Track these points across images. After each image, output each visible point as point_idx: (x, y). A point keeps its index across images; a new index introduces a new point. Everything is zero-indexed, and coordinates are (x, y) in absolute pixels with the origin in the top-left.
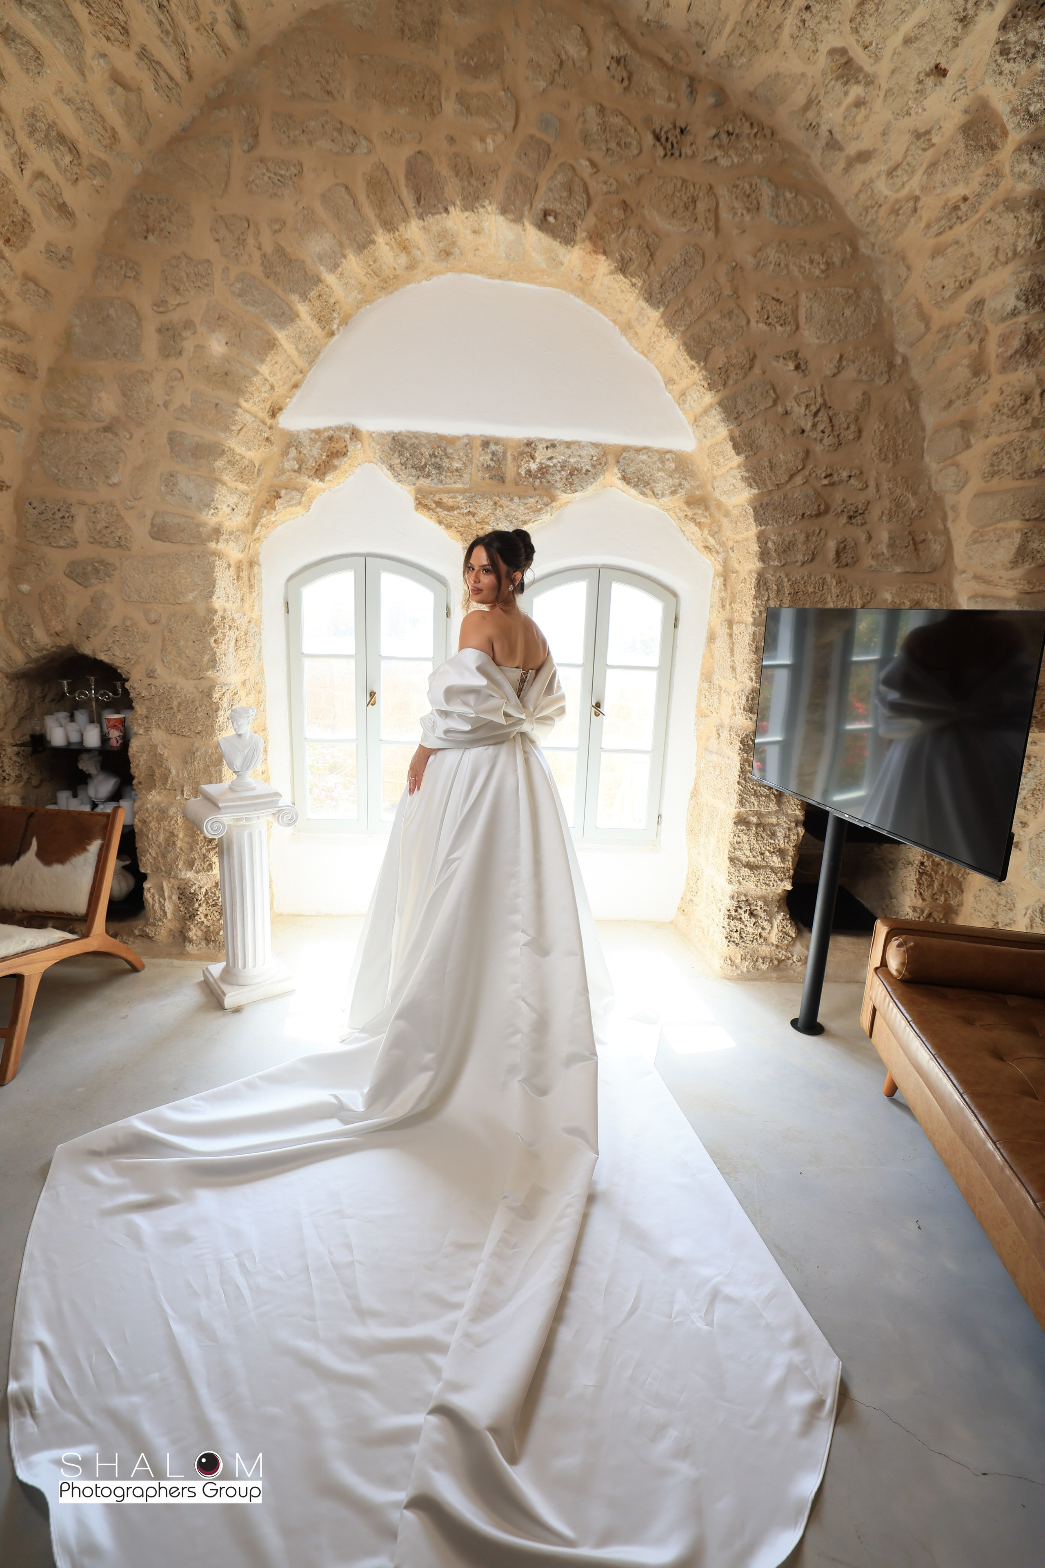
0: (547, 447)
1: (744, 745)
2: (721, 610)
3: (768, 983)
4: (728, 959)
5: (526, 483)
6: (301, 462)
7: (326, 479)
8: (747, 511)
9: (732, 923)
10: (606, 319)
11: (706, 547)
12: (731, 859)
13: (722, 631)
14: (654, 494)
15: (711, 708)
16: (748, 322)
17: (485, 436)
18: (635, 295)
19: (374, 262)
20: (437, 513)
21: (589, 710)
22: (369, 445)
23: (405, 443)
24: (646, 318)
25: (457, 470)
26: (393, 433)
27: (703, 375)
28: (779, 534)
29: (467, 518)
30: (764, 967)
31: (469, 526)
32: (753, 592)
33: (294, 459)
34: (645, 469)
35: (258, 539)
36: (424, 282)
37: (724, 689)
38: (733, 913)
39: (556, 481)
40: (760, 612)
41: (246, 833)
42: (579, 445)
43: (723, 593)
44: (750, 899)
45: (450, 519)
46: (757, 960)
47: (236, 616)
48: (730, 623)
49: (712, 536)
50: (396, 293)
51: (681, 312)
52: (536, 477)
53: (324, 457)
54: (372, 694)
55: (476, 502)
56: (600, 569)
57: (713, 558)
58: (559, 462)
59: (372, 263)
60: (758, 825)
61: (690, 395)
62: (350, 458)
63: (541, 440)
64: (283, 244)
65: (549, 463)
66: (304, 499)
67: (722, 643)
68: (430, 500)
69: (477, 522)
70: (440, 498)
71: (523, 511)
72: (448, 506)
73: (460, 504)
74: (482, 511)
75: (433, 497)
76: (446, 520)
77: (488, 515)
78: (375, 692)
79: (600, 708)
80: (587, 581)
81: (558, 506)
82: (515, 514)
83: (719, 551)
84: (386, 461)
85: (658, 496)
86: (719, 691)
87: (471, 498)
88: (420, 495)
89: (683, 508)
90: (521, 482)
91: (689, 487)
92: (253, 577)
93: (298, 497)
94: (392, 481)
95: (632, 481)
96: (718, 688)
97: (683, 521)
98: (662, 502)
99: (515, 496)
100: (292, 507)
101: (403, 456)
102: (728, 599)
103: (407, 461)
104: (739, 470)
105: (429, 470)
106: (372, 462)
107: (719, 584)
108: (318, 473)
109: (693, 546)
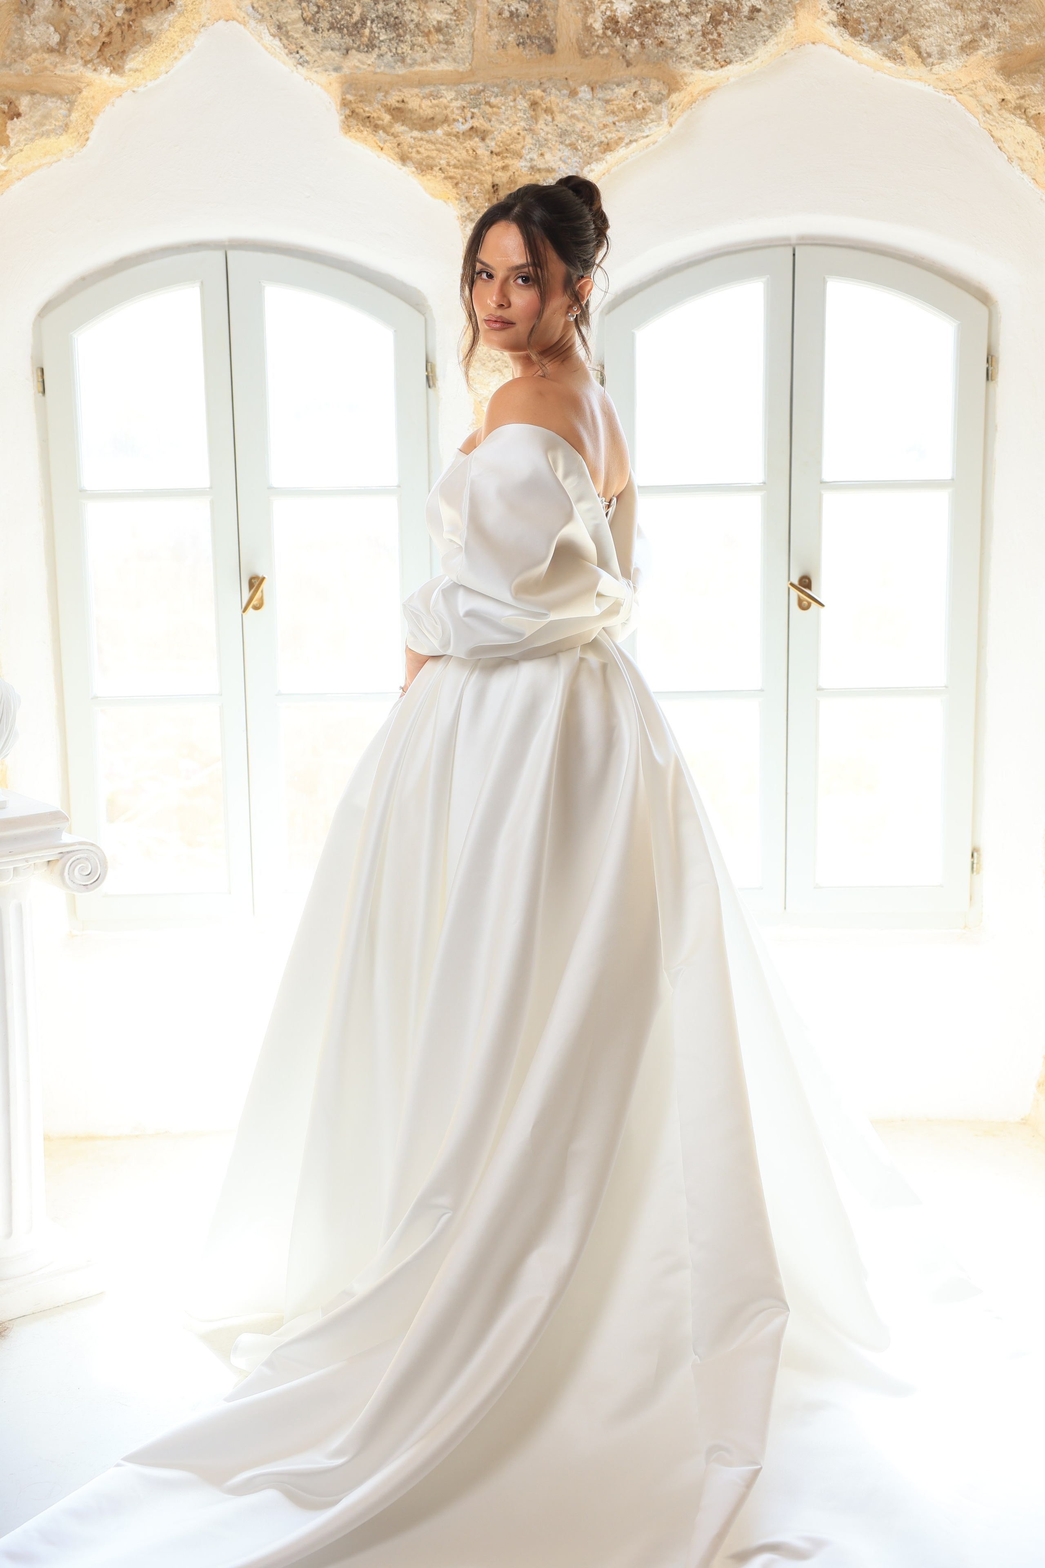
5: (606, 51)
6: (64, 28)
7: (125, 66)
14: (919, 55)
20: (395, 136)
21: (784, 595)
25: (438, 30)
29: (469, 144)
31: (473, 162)
33: (47, 20)
39: (679, 41)
45: (426, 150)
52: (629, 34)
53: (119, 13)
54: (255, 583)
55: (488, 103)
56: (793, 249)
62: (180, 13)
66: (74, 115)
68: (377, 106)
69: (492, 152)
70: (400, 99)
71: (601, 120)
72: (420, 118)
73: (448, 111)
74: (503, 126)
75: (385, 96)
76: (418, 152)
77: (519, 134)
78: (261, 576)
79: (809, 586)
80: (764, 279)
81: (686, 100)
82: (584, 127)
84: (266, 15)
85: (930, 60)
87: (475, 95)
88: (352, 94)
89: (994, 83)
90: (594, 48)
91: (1008, 31)
93: (61, 111)
94: (283, 62)
95: (865, 27)
97: (996, 115)
98: (942, 72)
99: (582, 84)
100: (46, 137)
101: (309, 3)
103: (317, 12)
105: (371, 32)
106: (234, 20)
108: (108, 52)
109: (1024, 176)
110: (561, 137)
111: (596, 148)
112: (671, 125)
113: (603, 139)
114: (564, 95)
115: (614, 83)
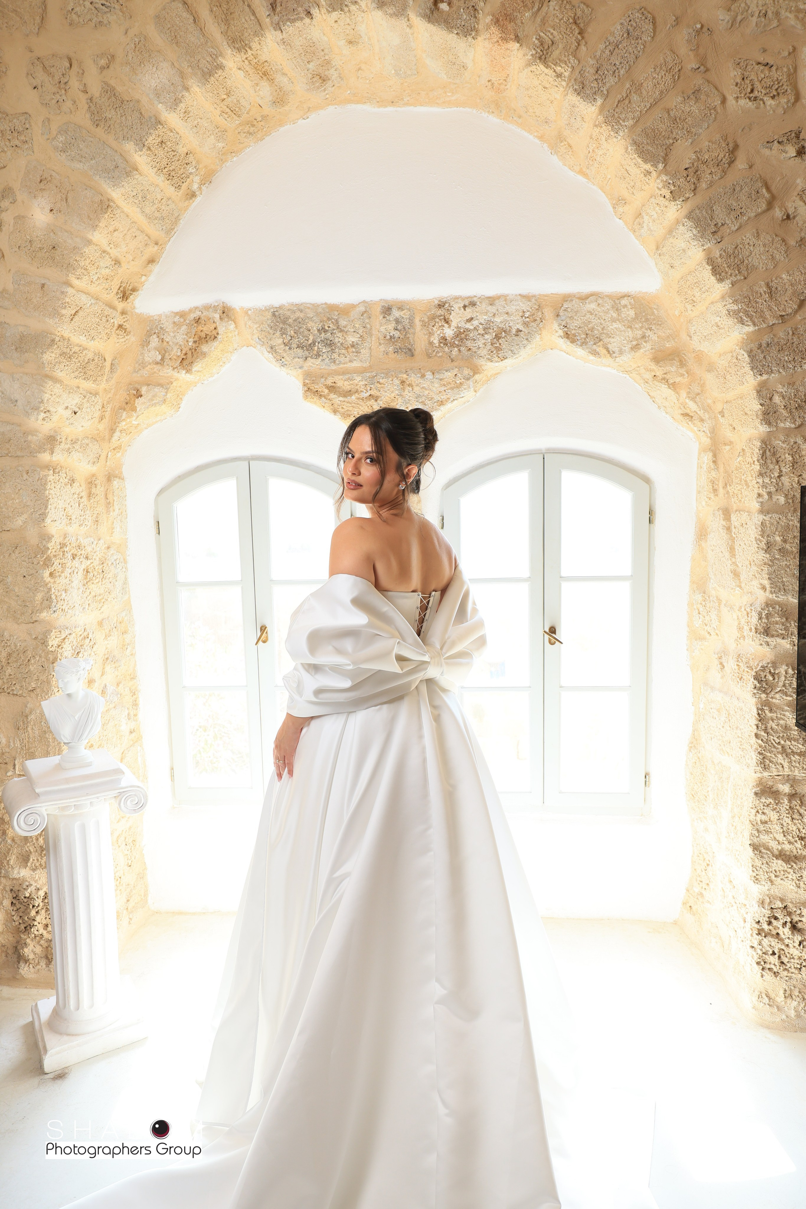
0: (465, 307)
1: (760, 681)
2: (712, 496)
4: (764, 995)
5: (440, 354)
6: (164, 352)
7: (193, 370)
8: (739, 358)
9: (765, 942)
10: (531, 137)
11: (685, 415)
12: (755, 847)
13: (716, 524)
14: (609, 352)
15: (708, 628)
16: (724, 100)
17: (386, 301)
18: (562, 89)
19: (228, 94)
20: (330, 400)
21: (541, 637)
22: (246, 324)
23: (288, 318)
24: (579, 119)
25: (353, 346)
26: (273, 308)
27: (662, 181)
28: (789, 384)
29: (369, 403)
32: (757, 467)
33: (156, 349)
34: (595, 321)
35: (119, 447)
36: (301, 121)
37: (724, 602)
38: (765, 926)
39: (479, 348)
40: (769, 493)
41: (77, 825)
42: (506, 300)
43: (714, 474)
44: (790, 905)
45: (347, 407)
47: (84, 542)
48: (727, 513)
49: (693, 399)
50: (267, 139)
51: (627, 102)
52: (453, 345)
53: (190, 344)
54: (263, 629)
55: (379, 382)
56: (543, 455)
57: (695, 428)
58: (481, 324)
59: (225, 97)
60: (792, 796)
61: (647, 214)
62: (221, 342)
63: (456, 298)
64: (112, 82)
65: (469, 326)
66: (169, 395)
67: (717, 539)
68: (321, 385)
70: (333, 381)
71: (438, 389)
72: (343, 391)
73: (358, 387)
74: (387, 394)
75: (325, 380)
76: (342, 408)
77: (395, 397)
78: (265, 625)
79: (555, 634)
80: (528, 471)
81: (484, 379)
82: (429, 393)
83: (704, 418)
84: (265, 342)
85: (614, 355)
86: (717, 604)
87: (372, 378)
88: (308, 380)
89: (649, 367)
90: (434, 353)
91: (656, 339)
92: (111, 493)
93: (162, 393)
94: (275, 366)
95: (578, 338)
96: (716, 601)
97: (651, 384)
98: (621, 362)
99: (428, 371)
100: (155, 406)
101: (286, 335)
102: (720, 481)
103: (291, 340)
104: (723, 304)
105: (318, 348)
106: (251, 346)
107: (706, 462)
108: (185, 363)
109: (668, 416)
110: (416, 399)
111: (435, 404)
112: (476, 391)
113: (439, 399)
114: (418, 377)
115: (445, 370)
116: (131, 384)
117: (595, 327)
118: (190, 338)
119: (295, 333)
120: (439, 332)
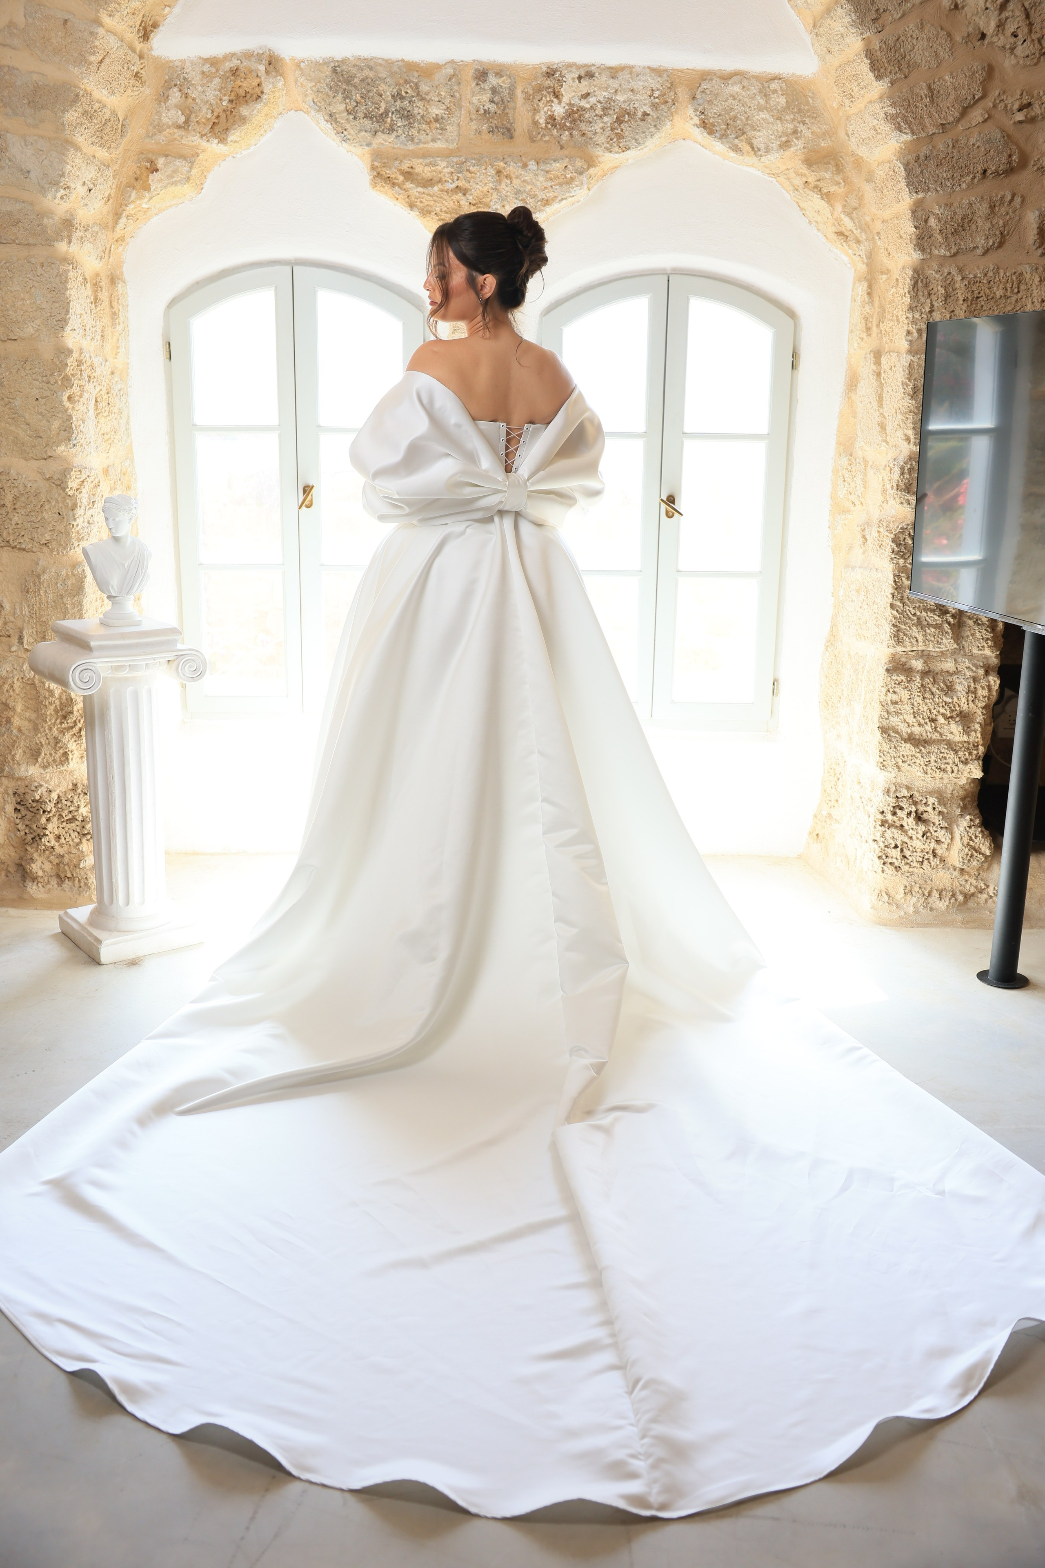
0: (579, 78)
1: (898, 545)
2: (864, 335)
3: (948, 930)
4: (884, 894)
5: (547, 138)
6: (188, 112)
7: (229, 139)
8: (896, 170)
9: (889, 833)
11: (840, 234)
12: (884, 730)
13: (866, 369)
14: (753, 148)
15: (852, 498)
17: (480, 63)
20: (405, 190)
21: (657, 508)
22: (296, 81)
23: (353, 77)
25: (437, 120)
26: (333, 61)
28: (946, 205)
29: (456, 197)
30: (942, 905)
32: (907, 300)
33: (177, 106)
34: (738, 108)
35: (121, 240)
37: (871, 463)
38: (889, 817)
39: (596, 133)
40: (919, 331)
41: (130, 689)
42: (631, 73)
43: (867, 307)
44: (916, 794)
45: (427, 201)
46: (930, 895)
47: (97, 361)
48: (878, 355)
49: (849, 215)
52: (563, 127)
53: (224, 103)
54: (307, 490)
55: (468, 170)
56: (669, 276)
57: (850, 252)
58: (599, 102)
60: (925, 674)
62: (266, 104)
63: (569, 66)
65: (584, 103)
66: (194, 172)
67: (866, 388)
68: (395, 170)
69: (470, 203)
70: (410, 166)
71: (543, 184)
72: (423, 179)
73: (442, 175)
74: (478, 186)
75: (400, 164)
76: (421, 202)
77: (488, 192)
78: (311, 485)
79: (674, 504)
80: (649, 296)
81: (599, 173)
82: (531, 189)
83: (860, 239)
84: (323, 107)
85: (760, 153)
86: (863, 466)
87: (460, 164)
88: (378, 162)
89: (801, 171)
90: (539, 136)
91: (810, 136)
92: (116, 300)
93: (185, 168)
94: (333, 140)
95: (717, 129)
96: (862, 463)
97: (802, 192)
98: (767, 162)
99: (531, 160)
100: (176, 185)
101: (351, 99)
102: (875, 317)
103: (356, 106)
104: (881, 105)
105: (392, 120)
106: (301, 110)
107: (860, 293)
108: (217, 129)
109: (819, 234)
110: (516, 195)
111: (539, 203)
112: (589, 190)
113: (544, 197)
114: (519, 167)
115: (552, 159)
116: (142, 153)
117: (738, 115)
118: (225, 95)
119: (362, 97)
120: (546, 109)
